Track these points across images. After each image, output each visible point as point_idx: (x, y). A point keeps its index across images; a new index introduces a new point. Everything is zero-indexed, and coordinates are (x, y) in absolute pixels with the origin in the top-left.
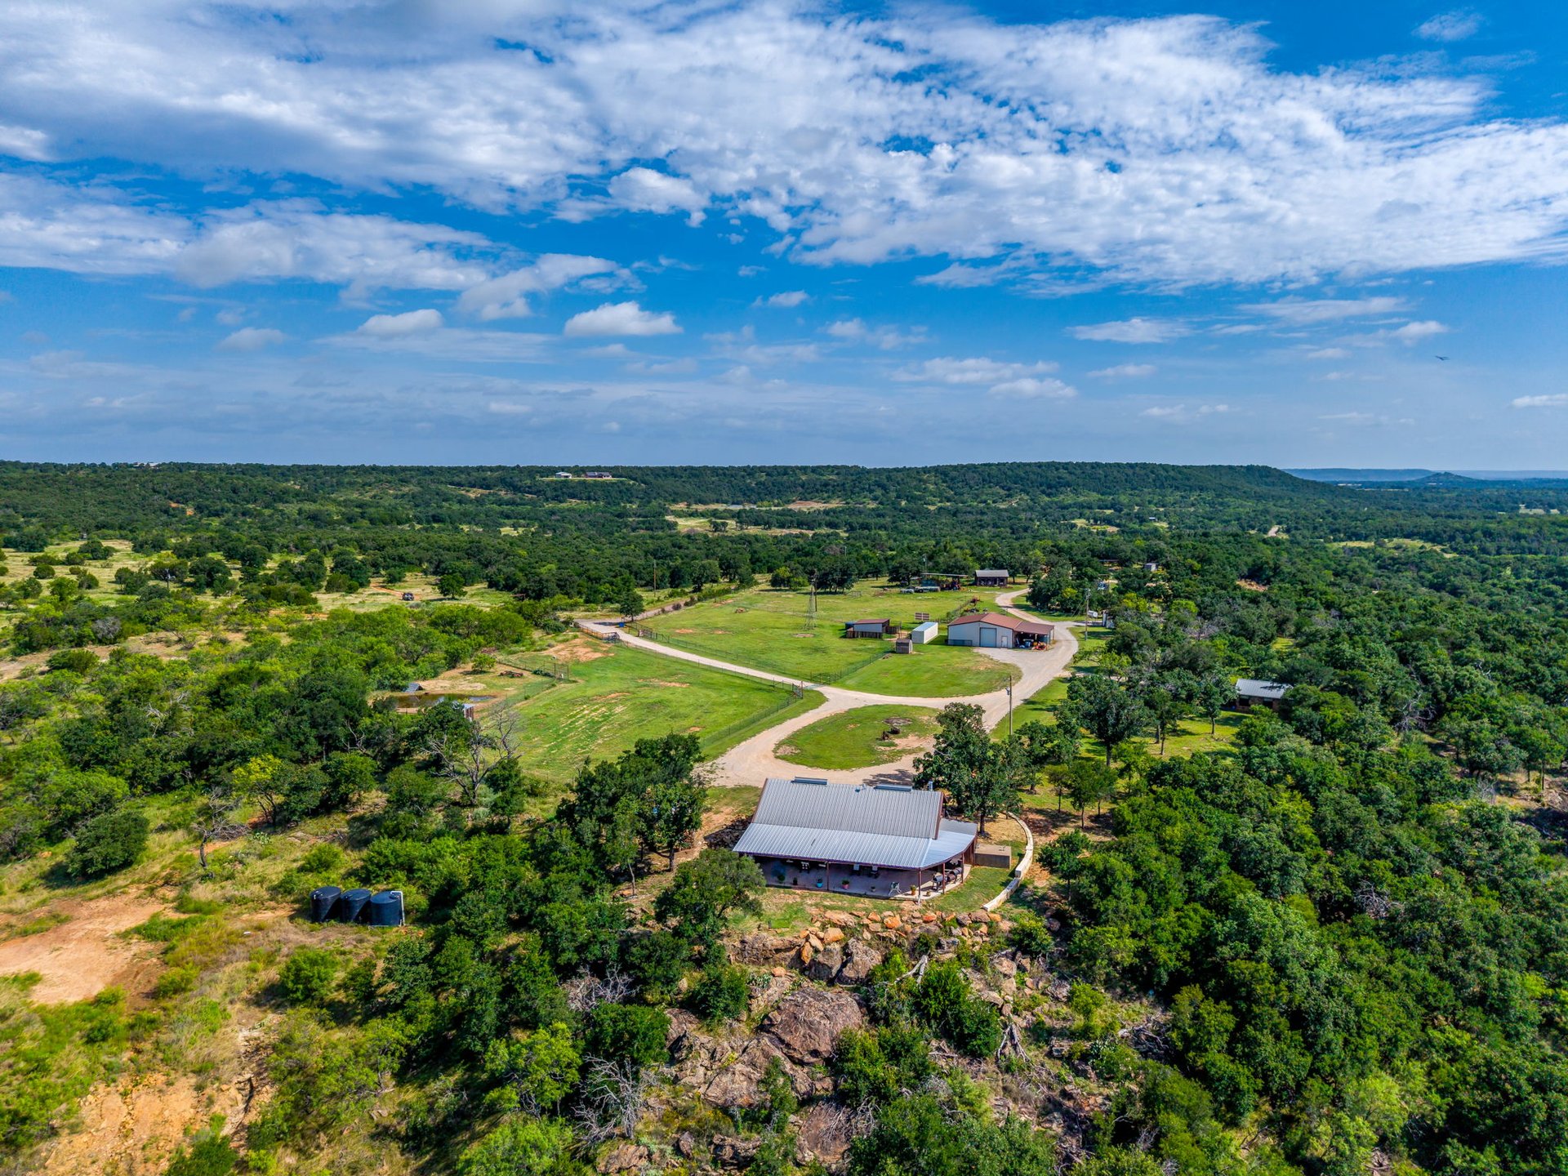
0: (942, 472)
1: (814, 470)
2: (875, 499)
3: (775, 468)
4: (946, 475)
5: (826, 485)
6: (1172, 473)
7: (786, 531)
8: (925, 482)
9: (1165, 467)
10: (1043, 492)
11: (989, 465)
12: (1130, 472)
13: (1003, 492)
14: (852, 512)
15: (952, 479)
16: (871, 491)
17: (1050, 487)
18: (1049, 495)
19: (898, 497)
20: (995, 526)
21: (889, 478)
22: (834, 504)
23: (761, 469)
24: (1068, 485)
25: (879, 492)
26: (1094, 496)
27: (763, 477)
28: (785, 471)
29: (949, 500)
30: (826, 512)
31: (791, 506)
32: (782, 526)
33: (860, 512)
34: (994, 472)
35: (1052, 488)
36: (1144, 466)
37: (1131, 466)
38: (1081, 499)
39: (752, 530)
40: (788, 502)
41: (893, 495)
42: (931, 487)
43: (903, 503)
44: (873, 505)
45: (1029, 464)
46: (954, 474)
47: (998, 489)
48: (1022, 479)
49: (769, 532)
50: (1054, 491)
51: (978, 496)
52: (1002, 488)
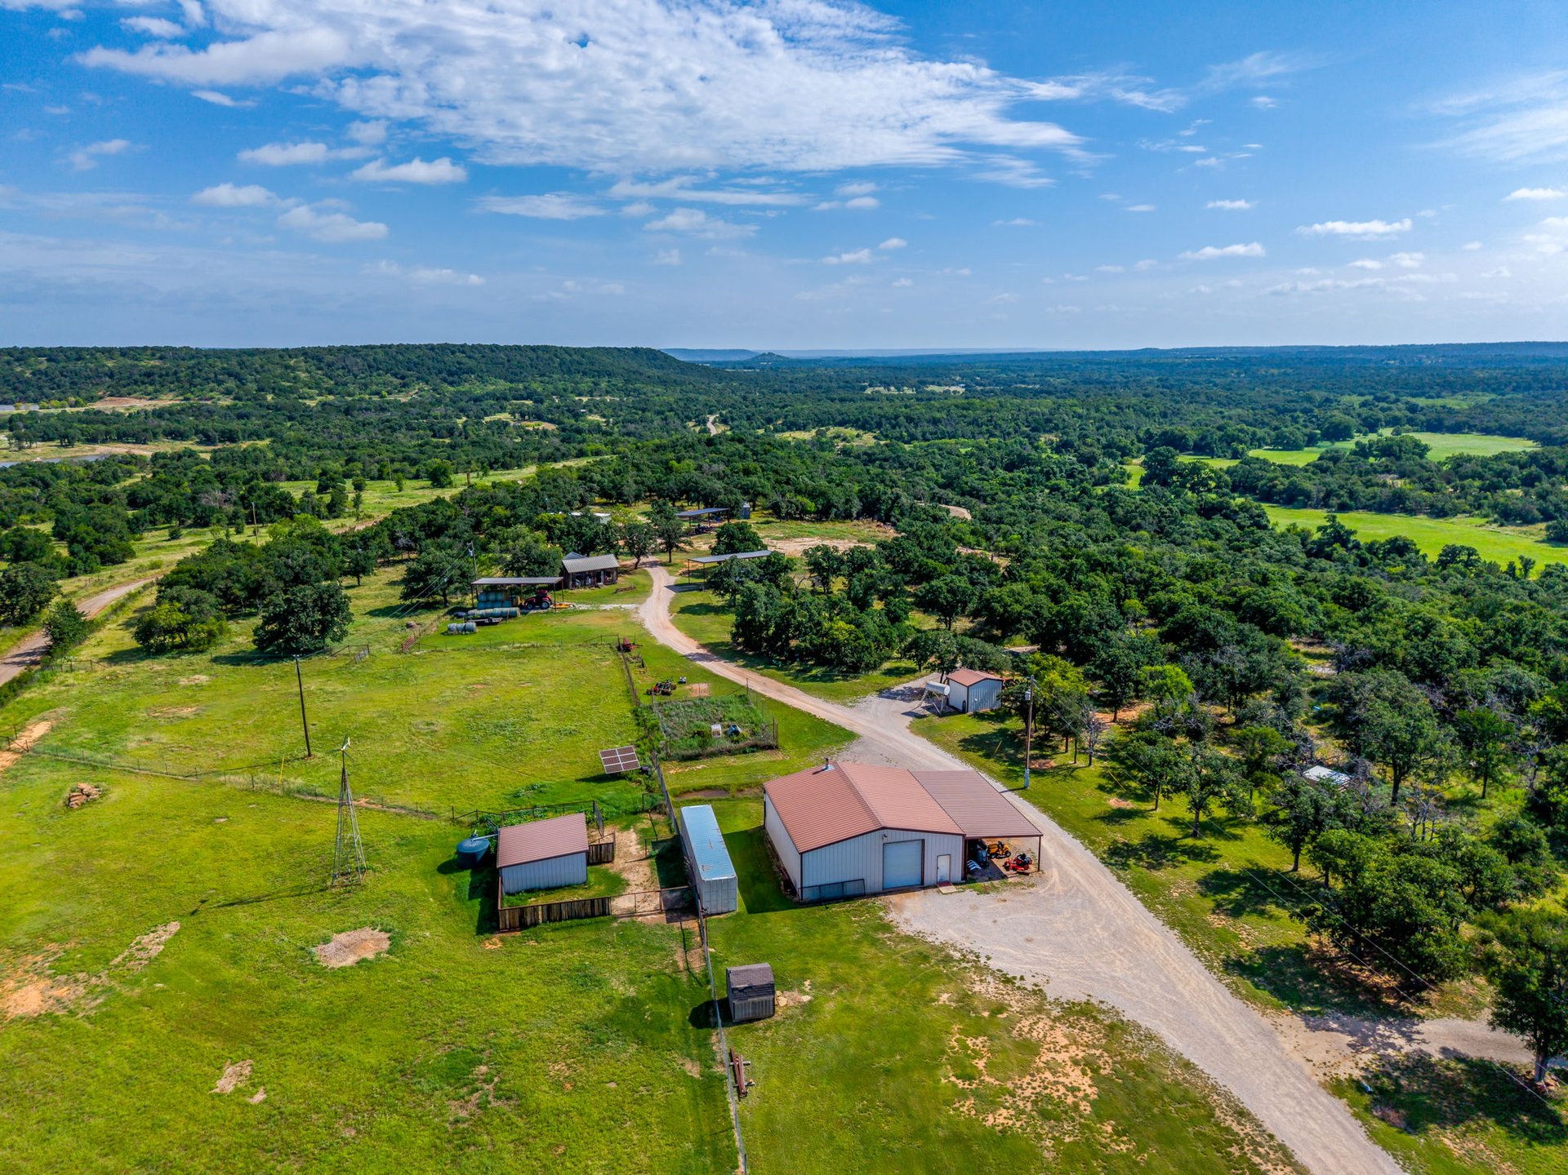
0: (313, 356)
1: (124, 352)
2: (228, 392)
3: (61, 350)
4: (320, 360)
5: (149, 375)
6: (575, 357)
7: (102, 450)
8: (294, 369)
9: (566, 350)
10: (445, 380)
11: (372, 347)
12: (533, 355)
13: (397, 381)
14: (198, 412)
15: (329, 365)
16: (220, 383)
17: (451, 374)
18: (451, 384)
19: (261, 389)
21: (242, 364)
22: (167, 401)
23: (39, 352)
24: (470, 371)
25: (231, 384)
26: (502, 385)
27: (44, 365)
28: (78, 354)
29: (330, 393)
30: (159, 414)
31: (98, 406)
32: (92, 440)
33: (211, 412)
34: (381, 356)
35: (455, 375)
36: (546, 349)
37: (534, 349)
38: (491, 388)
39: (42, 452)
40: (92, 399)
41: (252, 387)
42: (303, 375)
43: (270, 397)
44: (226, 402)
45: (419, 347)
46: (329, 358)
47: (389, 378)
48: (416, 364)
49: (68, 453)
50: (456, 378)
51: (366, 385)
52: (395, 375)
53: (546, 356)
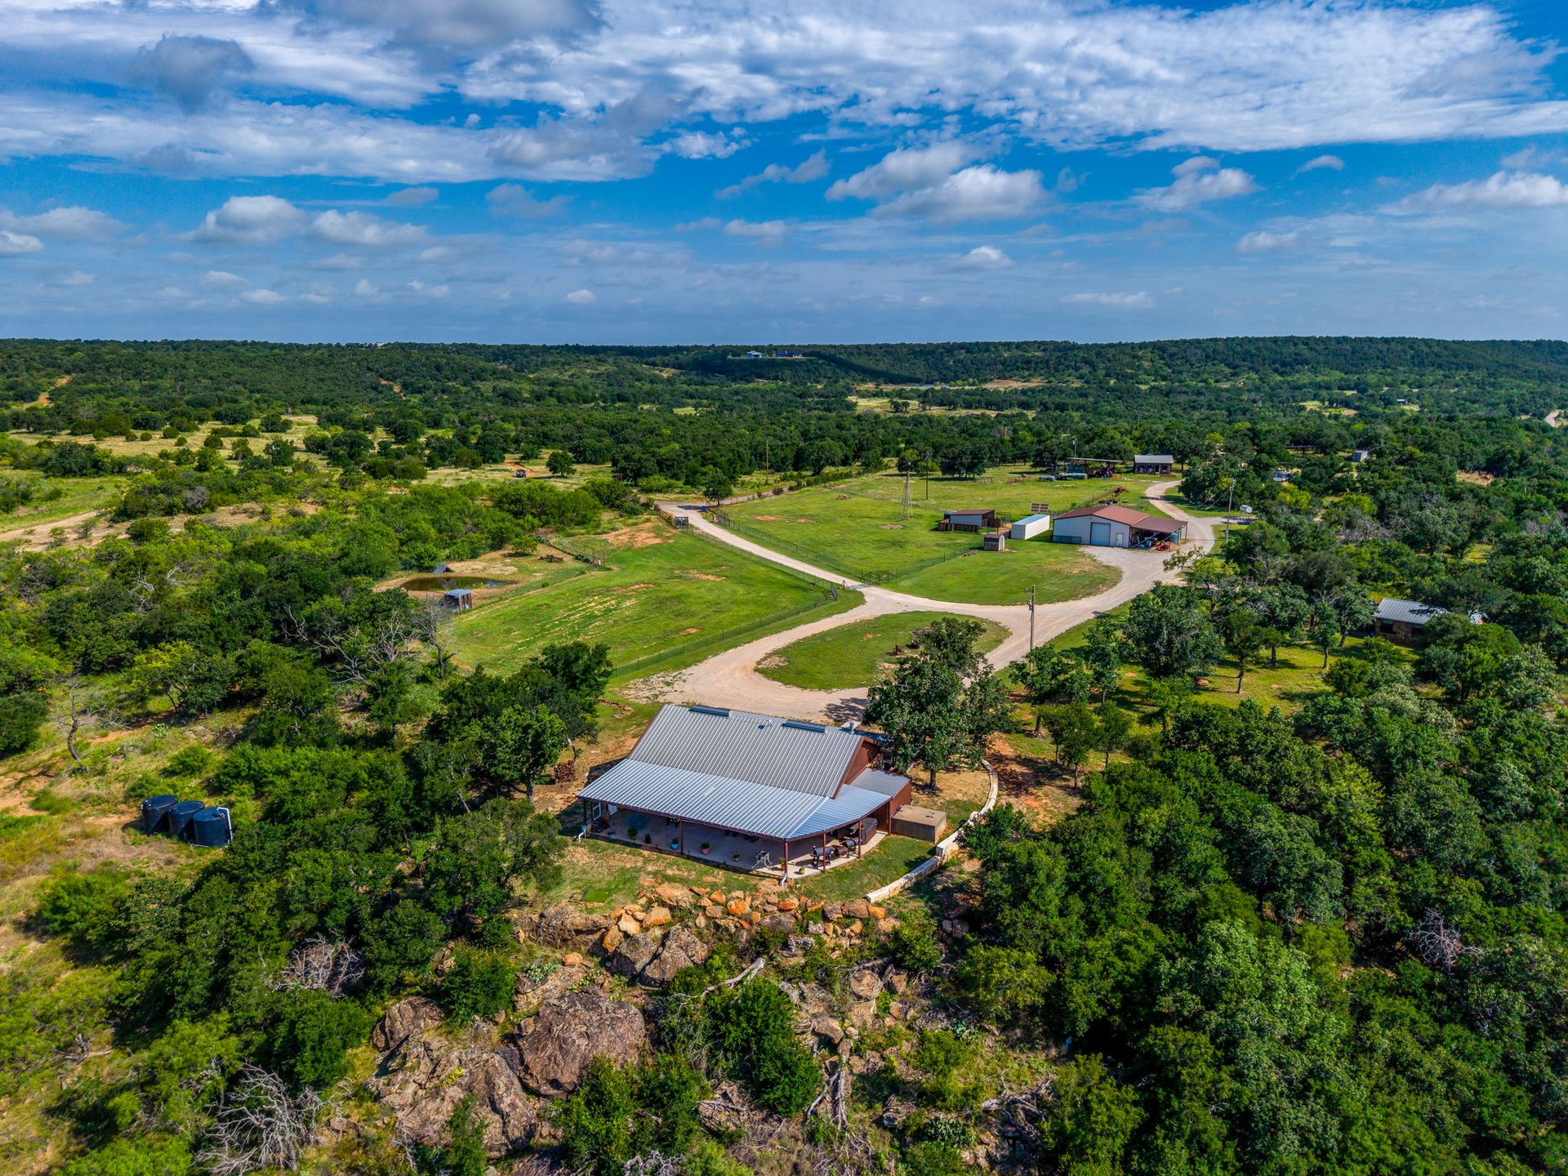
0: (1159, 348)
1: (1019, 346)
2: (1081, 377)
3: (977, 344)
4: (1164, 352)
5: (1028, 362)
6: (1436, 349)
7: (971, 412)
8: (1140, 359)
10: (1276, 371)
11: (1216, 340)
12: (1384, 347)
13: (1227, 370)
14: (1052, 391)
15: (1172, 355)
16: (1077, 369)
17: (1284, 364)
18: (1282, 374)
19: (1107, 375)
20: (1210, 407)
21: (1098, 354)
22: (1035, 383)
23: (962, 346)
24: (1307, 362)
25: (1085, 370)
26: (1337, 375)
27: (962, 355)
28: (986, 347)
29: (1164, 379)
30: (1024, 392)
31: (989, 386)
32: (969, 406)
33: (1061, 392)
34: (1221, 347)
36: (1402, 340)
37: (1386, 341)
38: (1320, 378)
39: (936, 411)
40: (985, 381)
41: (1101, 373)
42: (1146, 364)
43: (1112, 382)
44: (1077, 384)
45: (1263, 339)
46: (1174, 350)
47: (1222, 367)
48: (1252, 356)
49: (953, 413)
50: (1288, 369)
51: (1198, 374)
52: (1228, 365)
53: (1400, 348)
